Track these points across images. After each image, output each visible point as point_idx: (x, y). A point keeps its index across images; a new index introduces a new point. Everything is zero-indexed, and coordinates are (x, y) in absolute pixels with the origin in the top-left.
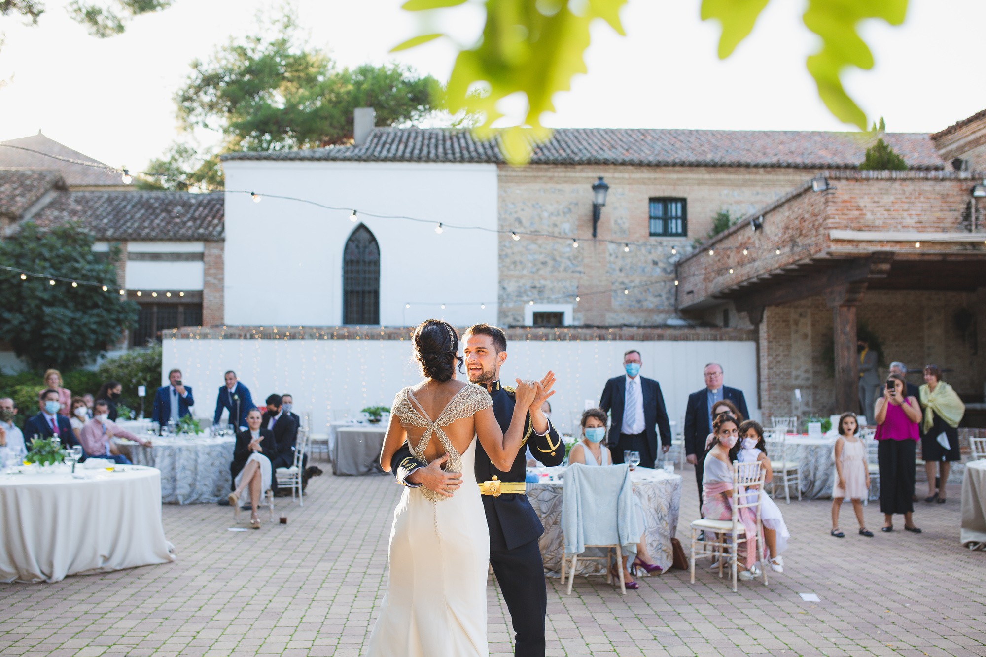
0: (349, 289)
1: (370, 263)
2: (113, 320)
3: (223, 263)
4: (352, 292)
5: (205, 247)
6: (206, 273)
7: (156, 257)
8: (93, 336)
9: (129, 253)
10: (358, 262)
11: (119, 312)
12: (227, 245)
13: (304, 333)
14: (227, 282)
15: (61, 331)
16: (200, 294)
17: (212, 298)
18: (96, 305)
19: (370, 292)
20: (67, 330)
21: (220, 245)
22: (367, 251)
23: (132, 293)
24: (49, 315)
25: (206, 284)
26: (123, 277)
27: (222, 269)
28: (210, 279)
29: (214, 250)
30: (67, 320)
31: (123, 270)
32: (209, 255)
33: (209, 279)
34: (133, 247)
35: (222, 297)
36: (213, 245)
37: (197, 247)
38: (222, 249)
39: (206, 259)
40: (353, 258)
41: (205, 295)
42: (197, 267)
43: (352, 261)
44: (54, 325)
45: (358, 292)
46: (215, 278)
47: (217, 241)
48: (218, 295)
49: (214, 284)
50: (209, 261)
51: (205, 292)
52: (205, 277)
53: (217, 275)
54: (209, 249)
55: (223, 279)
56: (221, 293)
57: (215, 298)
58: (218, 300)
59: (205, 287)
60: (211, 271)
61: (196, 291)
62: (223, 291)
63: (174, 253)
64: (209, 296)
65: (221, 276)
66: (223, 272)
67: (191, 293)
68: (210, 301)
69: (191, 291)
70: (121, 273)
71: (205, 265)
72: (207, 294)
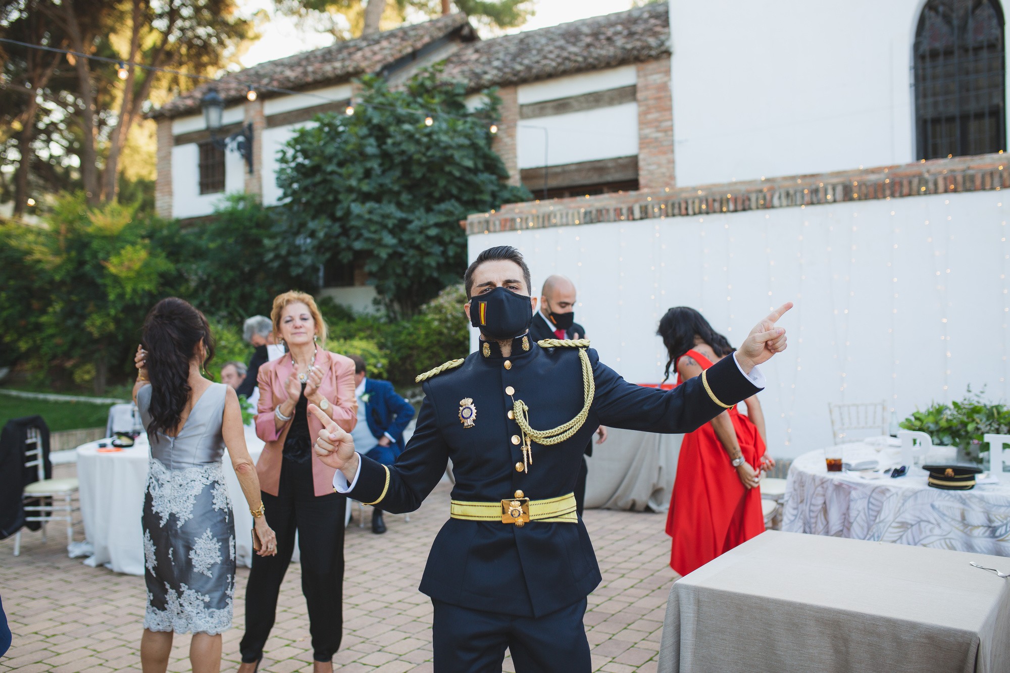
0: (930, 114)
1: (977, 49)
3: (670, 98)
4: (936, 121)
5: (638, 76)
6: (643, 123)
7: (562, 106)
8: (437, 249)
9: (522, 106)
10: (948, 53)
12: (677, 62)
13: (772, 190)
14: (679, 133)
15: (379, 243)
16: (633, 162)
17: (653, 167)
18: (446, 196)
19: (979, 116)
20: (389, 240)
21: (663, 63)
22: (971, 24)
23: (528, 175)
24: (359, 217)
25: (644, 142)
26: (513, 148)
27: (670, 109)
28: (649, 131)
29: (652, 75)
30: (390, 223)
31: (512, 136)
32: (646, 87)
33: (647, 131)
34: (528, 95)
35: (672, 162)
36: (652, 66)
37: (624, 77)
38: (668, 72)
39: (640, 95)
40: (938, 45)
41: (641, 164)
42: (628, 112)
43: (934, 54)
44: (366, 234)
45: (950, 119)
46: (658, 129)
47: (657, 58)
48: (663, 159)
49: (656, 139)
50: (646, 99)
51: (641, 157)
52: (640, 129)
53: (661, 122)
54: (645, 76)
55: (671, 129)
56: (669, 156)
57: (659, 165)
58: (664, 170)
59: (641, 148)
60: (651, 117)
61: (626, 157)
62: (672, 151)
63: (590, 94)
64: (649, 164)
65: (669, 123)
66: (671, 114)
67: (620, 161)
68: (651, 173)
69: (620, 158)
70: (507, 140)
71: (639, 106)
72: (644, 160)
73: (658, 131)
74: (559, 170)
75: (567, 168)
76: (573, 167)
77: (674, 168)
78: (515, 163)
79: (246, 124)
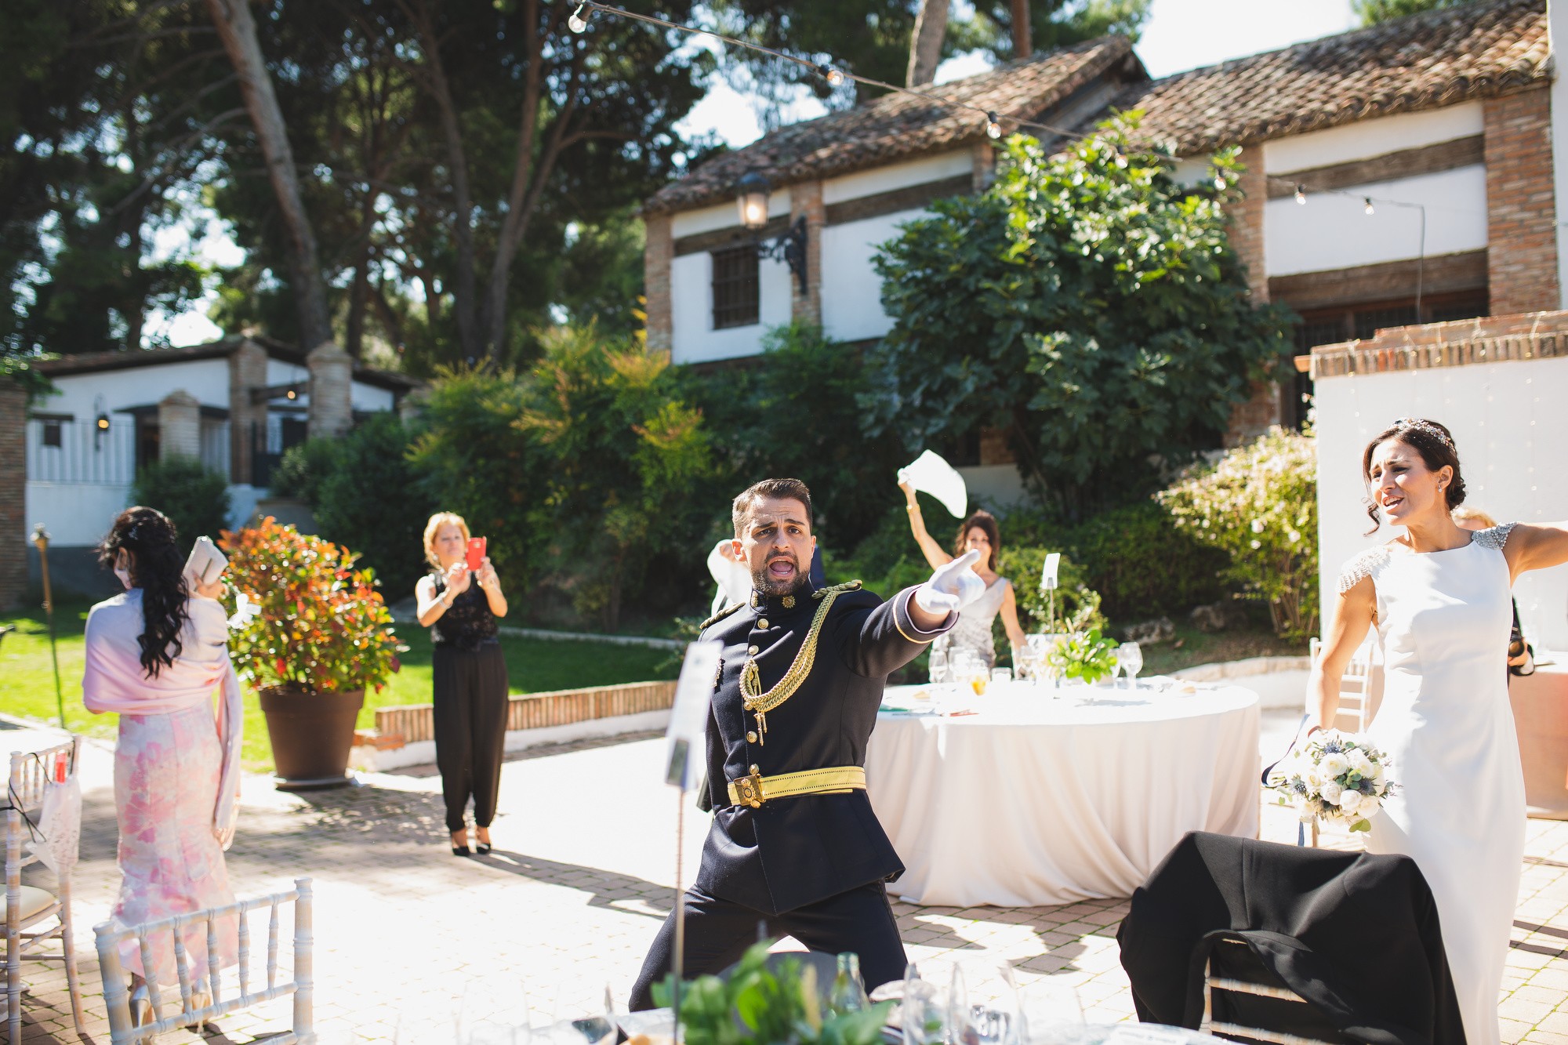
2: (1219, 358)
3: (1549, 155)
6: (1494, 195)
7: (1345, 176)
8: (1162, 406)
9: (1270, 177)
11: (1238, 335)
16: (1478, 260)
21: (1535, 100)
23: (1281, 286)
25: (1496, 228)
26: (1258, 245)
27: (1549, 172)
28: (1509, 211)
31: (1256, 226)
32: (1502, 139)
33: (1504, 210)
34: (1279, 158)
35: (1552, 258)
36: (1513, 106)
38: (1545, 112)
39: (1488, 153)
41: (1493, 263)
46: (1524, 207)
47: (1524, 92)
48: (1535, 255)
49: (1522, 221)
50: (1502, 158)
51: (1493, 252)
52: (1490, 208)
53: (1530, 194)
54: (1500, 121)
55: (1551, 203)
56: (1548, 249)
57: (1528, 265)
58: (1536, 272)
59: (1490, 239)
60: (1509, 186)
61: (1462, 254)
62: (1553, 241)
63: (1395, 155)
64: (1507, 264)
65: (1547, 196)
66: (1551, 181)
67: (1451, 260)
68: (1511, 277)
69: (1451, 255)
70: (1247, 232)
71: (1488, 170)
72: (1498, 257)
73: (1523, 210)
74: (1339, 277)
75: (1351, 274)
76: (1364, 272)
77: (1556, 268)
78: (1259, 266)
79: (794, 219)
